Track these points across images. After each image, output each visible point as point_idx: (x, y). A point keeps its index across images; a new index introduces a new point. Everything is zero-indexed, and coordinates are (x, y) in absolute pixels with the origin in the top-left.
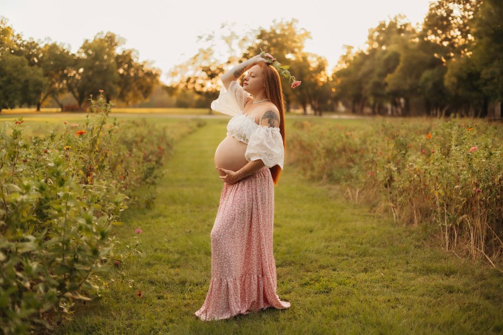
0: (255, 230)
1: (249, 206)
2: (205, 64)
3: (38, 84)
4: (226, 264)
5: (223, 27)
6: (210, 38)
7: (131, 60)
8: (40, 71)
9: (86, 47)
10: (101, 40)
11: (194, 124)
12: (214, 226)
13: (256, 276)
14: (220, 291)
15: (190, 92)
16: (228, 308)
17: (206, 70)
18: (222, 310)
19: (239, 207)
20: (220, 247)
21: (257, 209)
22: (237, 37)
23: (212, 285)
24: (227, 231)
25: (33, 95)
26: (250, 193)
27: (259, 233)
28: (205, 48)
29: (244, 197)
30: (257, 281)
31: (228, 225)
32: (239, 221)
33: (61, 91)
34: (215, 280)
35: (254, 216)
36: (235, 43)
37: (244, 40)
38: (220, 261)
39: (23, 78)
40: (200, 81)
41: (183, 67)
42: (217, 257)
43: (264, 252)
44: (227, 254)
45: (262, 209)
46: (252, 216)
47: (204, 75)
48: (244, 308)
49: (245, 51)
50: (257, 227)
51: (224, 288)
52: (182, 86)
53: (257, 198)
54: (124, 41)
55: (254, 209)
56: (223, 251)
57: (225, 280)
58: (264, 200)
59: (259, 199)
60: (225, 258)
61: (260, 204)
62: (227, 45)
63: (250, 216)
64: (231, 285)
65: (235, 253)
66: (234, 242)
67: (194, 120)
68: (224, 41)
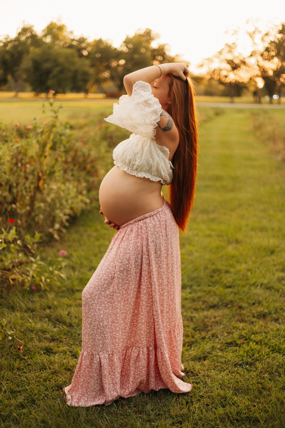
0: (145, 292)
1: (136, 261)
2: (230, 57)
3: (85, 74)
4: (100, 336)
5: (247, 22)
6: (236, 32)
7: (165, 53)
8: (87, 62)
9: (127, 42)
10: (141, 36)
11: (211, 113)
12: (88, 285)
13: (145, 349)
14: (91, 368)
15: (215, 83)
16: (102, 390)
17: (230, 62)
18: (94, 393)
19: (121, 263)
20: (92, 314)
21: (149, 264)
22: (260, 32)
23: (82, 360)
24: (103, 293)
25: (80, 84)
26: (139, 244)
27: (151, 296)
28: (230, 43)
29: (129, 250)
30: (146, 356)
31: (105, 286)
32: (120, 280)
33: (105, 80)
34: (85, 354)
35: (144, 273)
36: (258, 37)
37: (267, 34)
38: (92, 332)
39: (73, 68)
40: (224, 73)
41: (210, 60)
42: (88, 326)
43: (157, 320)
44: (101, 324)
45: (157, 263)
46: (141, 274)
47: (229, 67)
48: (127, 389)
49: (267, 45)
50: (148, 288)
51: (95, 366)
52: (208, 77)
53: (148, 251)
54: (158, 36)
55: (145, 265)
56: (96, 319)
57: (98, 356)
58: (159, 252)
59: (152, 252)
60: (98, 328)
61: (153, 257)
62: (251, 39)
63: (138, 275)
64: (105, 362)
65: (114, 322)
66: (112, 307)
67: (213, 108)
68: (248, 36)
